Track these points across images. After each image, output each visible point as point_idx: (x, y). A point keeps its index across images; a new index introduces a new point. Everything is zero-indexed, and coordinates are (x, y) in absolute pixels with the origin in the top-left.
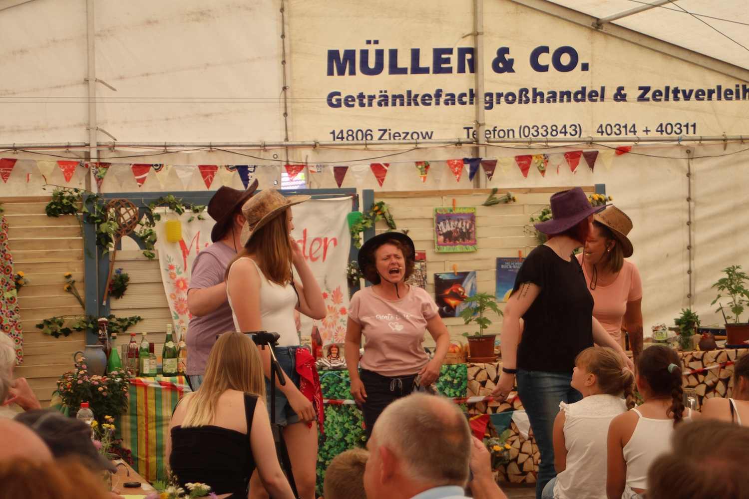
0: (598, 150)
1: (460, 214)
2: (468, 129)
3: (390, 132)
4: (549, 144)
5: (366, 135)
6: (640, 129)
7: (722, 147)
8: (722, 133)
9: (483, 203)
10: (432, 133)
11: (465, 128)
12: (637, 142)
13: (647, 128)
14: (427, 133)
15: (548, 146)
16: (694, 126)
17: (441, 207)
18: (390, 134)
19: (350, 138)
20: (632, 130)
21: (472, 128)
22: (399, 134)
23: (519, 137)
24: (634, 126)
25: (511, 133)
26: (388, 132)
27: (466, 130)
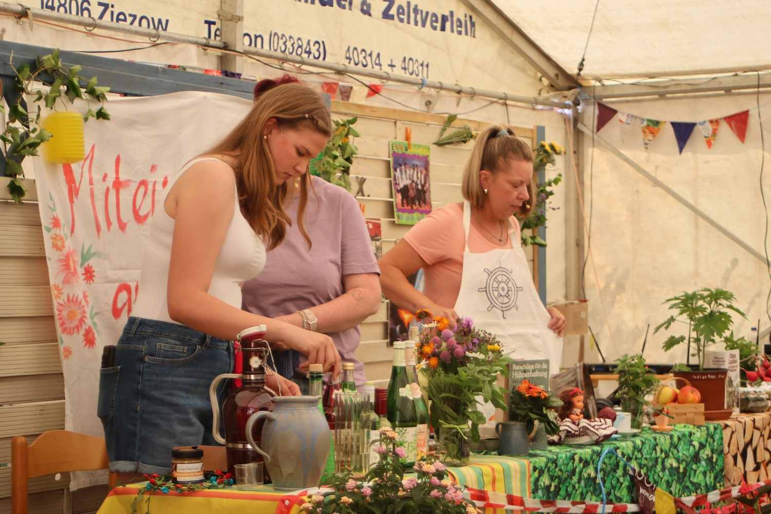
0: (353, 85)
1: (415, 157)
2: (210, 23)
3: (112, 9)
4: (304, 67)
5: (82, 10)
6: (385, 62)
7: (455, 101)
8: (455, 82)
9: (435, 141)
10: (167, 21)
11: (206, 22)
12: (384, 81)
13: (392, 61)
14: (160, 21)
15: (301, 70)
16: (427, 66)
17: (394, 140)
18: (112, 13)
19: (62, 9)
20: (377, 62)
21: (214, 23)
22: (125, 16)
23: (268, 49)
24: (378, 55)
25: (259, 40)
26: (110, 9)
27: (207, 25)
